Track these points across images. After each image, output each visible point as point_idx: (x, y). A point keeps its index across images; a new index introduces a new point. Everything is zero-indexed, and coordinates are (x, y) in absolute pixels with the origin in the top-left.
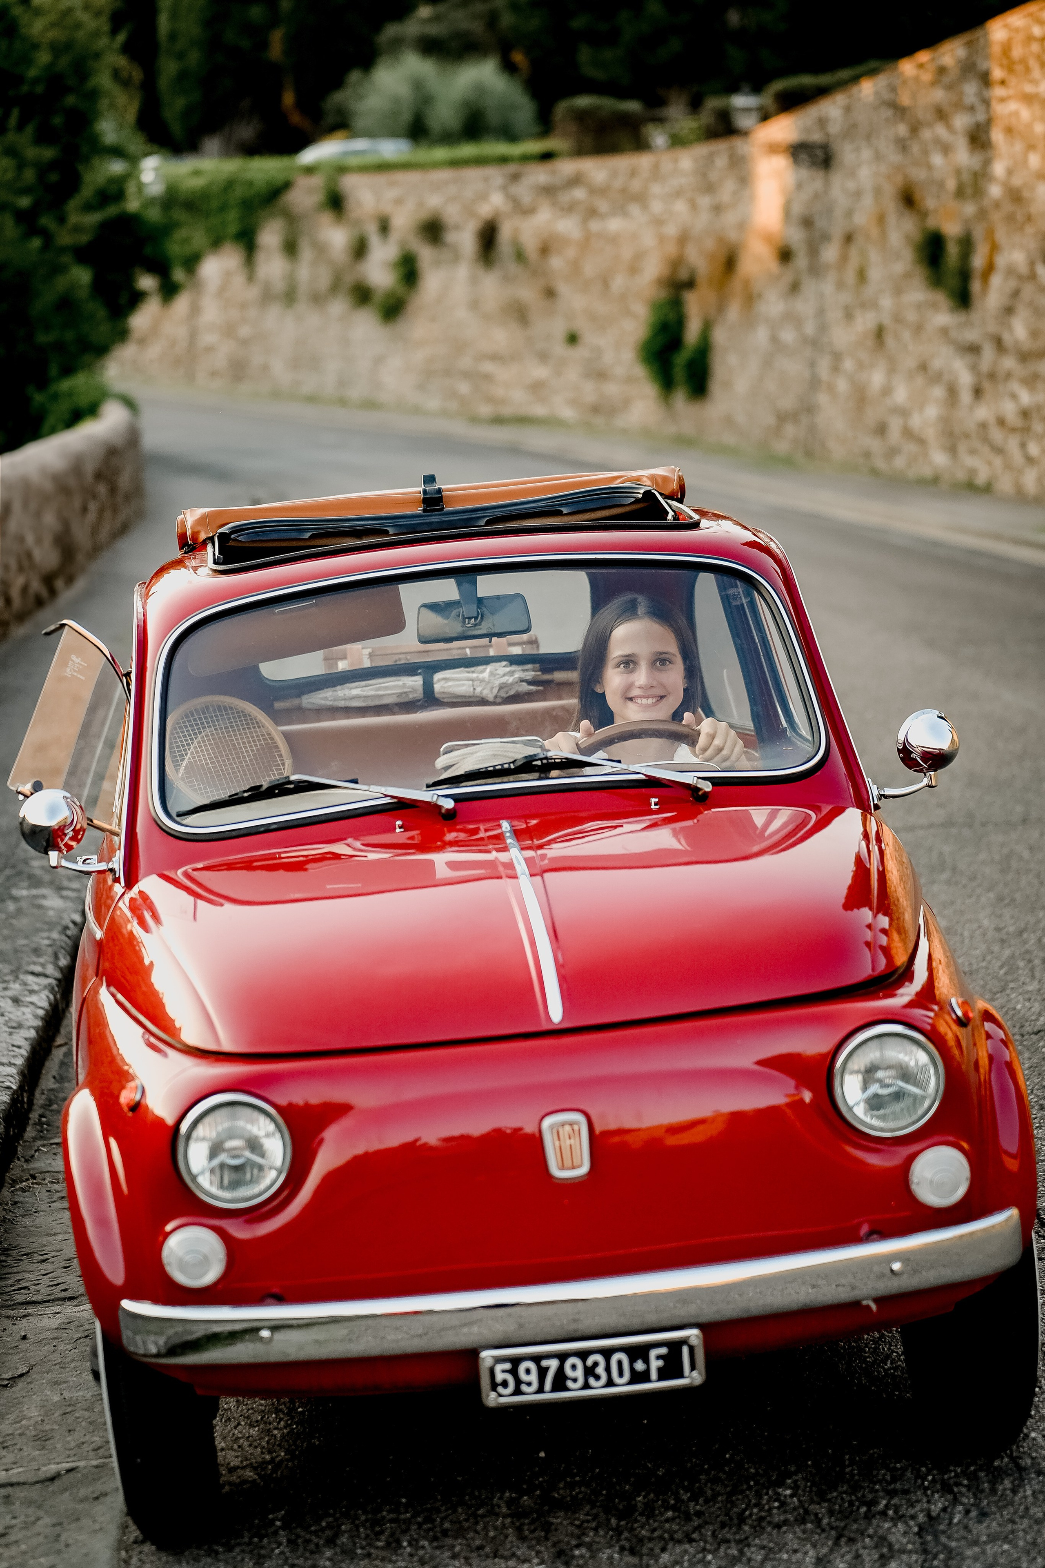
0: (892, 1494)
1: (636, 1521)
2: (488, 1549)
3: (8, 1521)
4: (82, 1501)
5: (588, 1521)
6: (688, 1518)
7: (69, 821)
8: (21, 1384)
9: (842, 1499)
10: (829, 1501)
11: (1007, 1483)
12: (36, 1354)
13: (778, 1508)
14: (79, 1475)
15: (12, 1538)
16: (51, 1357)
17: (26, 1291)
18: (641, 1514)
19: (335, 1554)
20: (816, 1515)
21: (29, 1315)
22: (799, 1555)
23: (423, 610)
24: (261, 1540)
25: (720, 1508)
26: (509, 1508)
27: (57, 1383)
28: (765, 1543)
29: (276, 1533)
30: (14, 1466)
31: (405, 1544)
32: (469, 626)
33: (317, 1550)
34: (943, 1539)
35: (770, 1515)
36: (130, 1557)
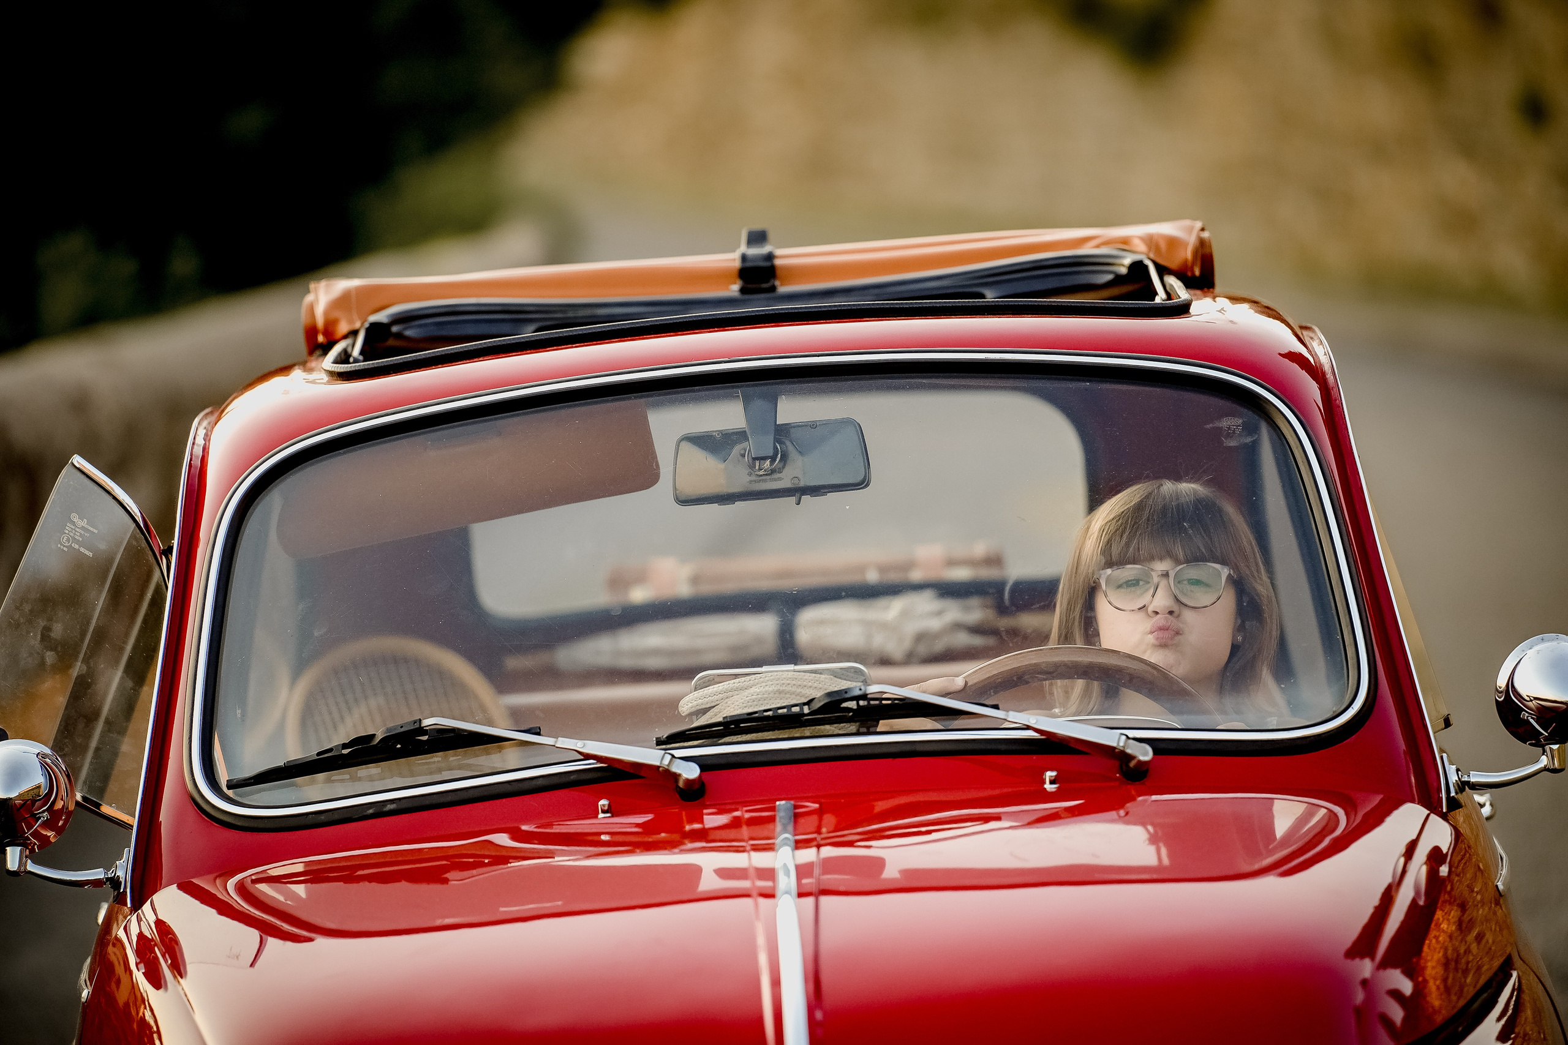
7: (44, 791)
23: (686, 446)
32: (761, 473)
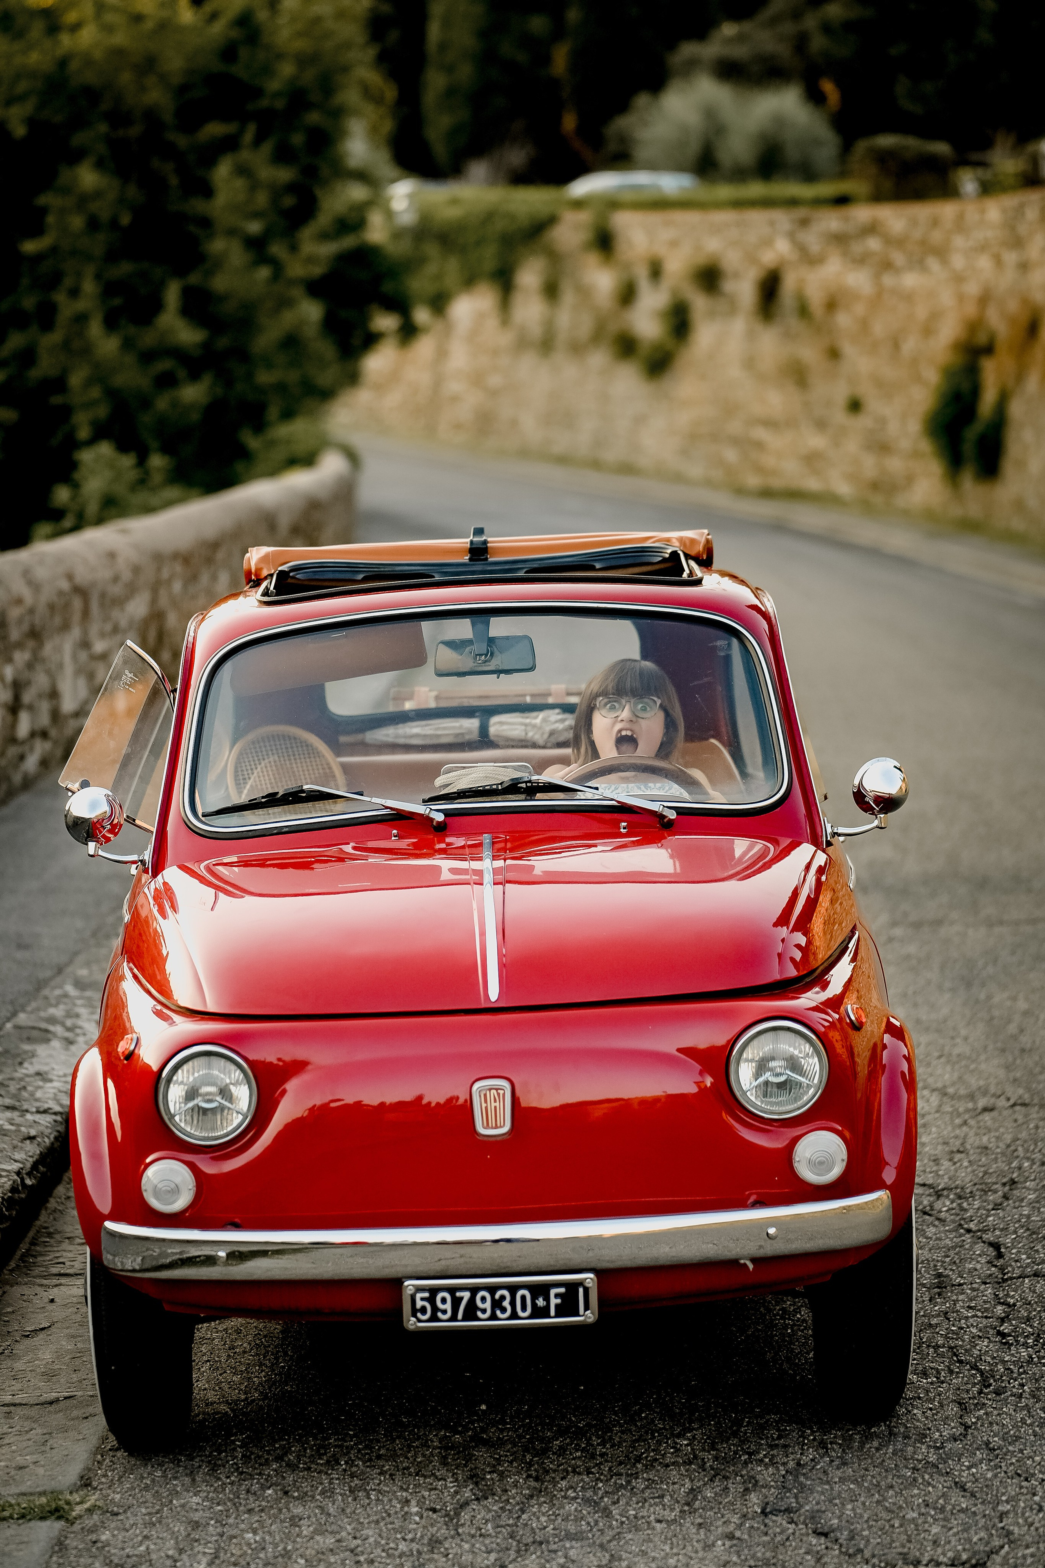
0: (772, 1447)
1: (549, 1457)
2: (412, 1470)
3: (5, 1429)
4: (73, 1419)
5: (506, 1456)
6: (593, 1456)
7: (108, 814)
8: (42, 1335)
9: (730, 1449)
10: (717, 1450)
11: (875, 1444)
12: (57, 1313)
13: (672, 1453)
14: (75, 1402)
15: (6, 1441)
16: (73, 1317)
17: (62, 1266)
18: (554, 1454)
19: (281, 1466)
20: (703, 1459)
21: (60, 1285)
22: (676, 1486)
24: (219, 1454)
25: (622, 1452)
26: (440, 1443)
27: (73, 1337)
28: (651, 1477)
29: (234, 1449)
30: (20, 1392)
31: (343, 1463)
32: (480, 662)
33: (267, 1463)
34: (802, 1479)
35: (664, 1456)
36: (104, 1460)
